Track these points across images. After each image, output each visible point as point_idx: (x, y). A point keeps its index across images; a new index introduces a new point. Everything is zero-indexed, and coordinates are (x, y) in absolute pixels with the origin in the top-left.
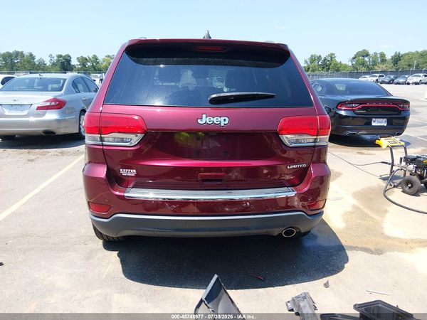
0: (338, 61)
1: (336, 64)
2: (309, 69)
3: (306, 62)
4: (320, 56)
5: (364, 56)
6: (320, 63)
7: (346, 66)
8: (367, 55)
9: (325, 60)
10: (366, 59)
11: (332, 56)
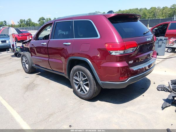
0: (33, 22)
1: (33, 23)
2: (21, 26)
3: (18, 23)
4: (24, 20)
5: (43, 20)
6: (25, 23)
7: (37, 24)
8: (44, 19)
9: (27, 21)
10: (44, 21)
11: (30, 19)
